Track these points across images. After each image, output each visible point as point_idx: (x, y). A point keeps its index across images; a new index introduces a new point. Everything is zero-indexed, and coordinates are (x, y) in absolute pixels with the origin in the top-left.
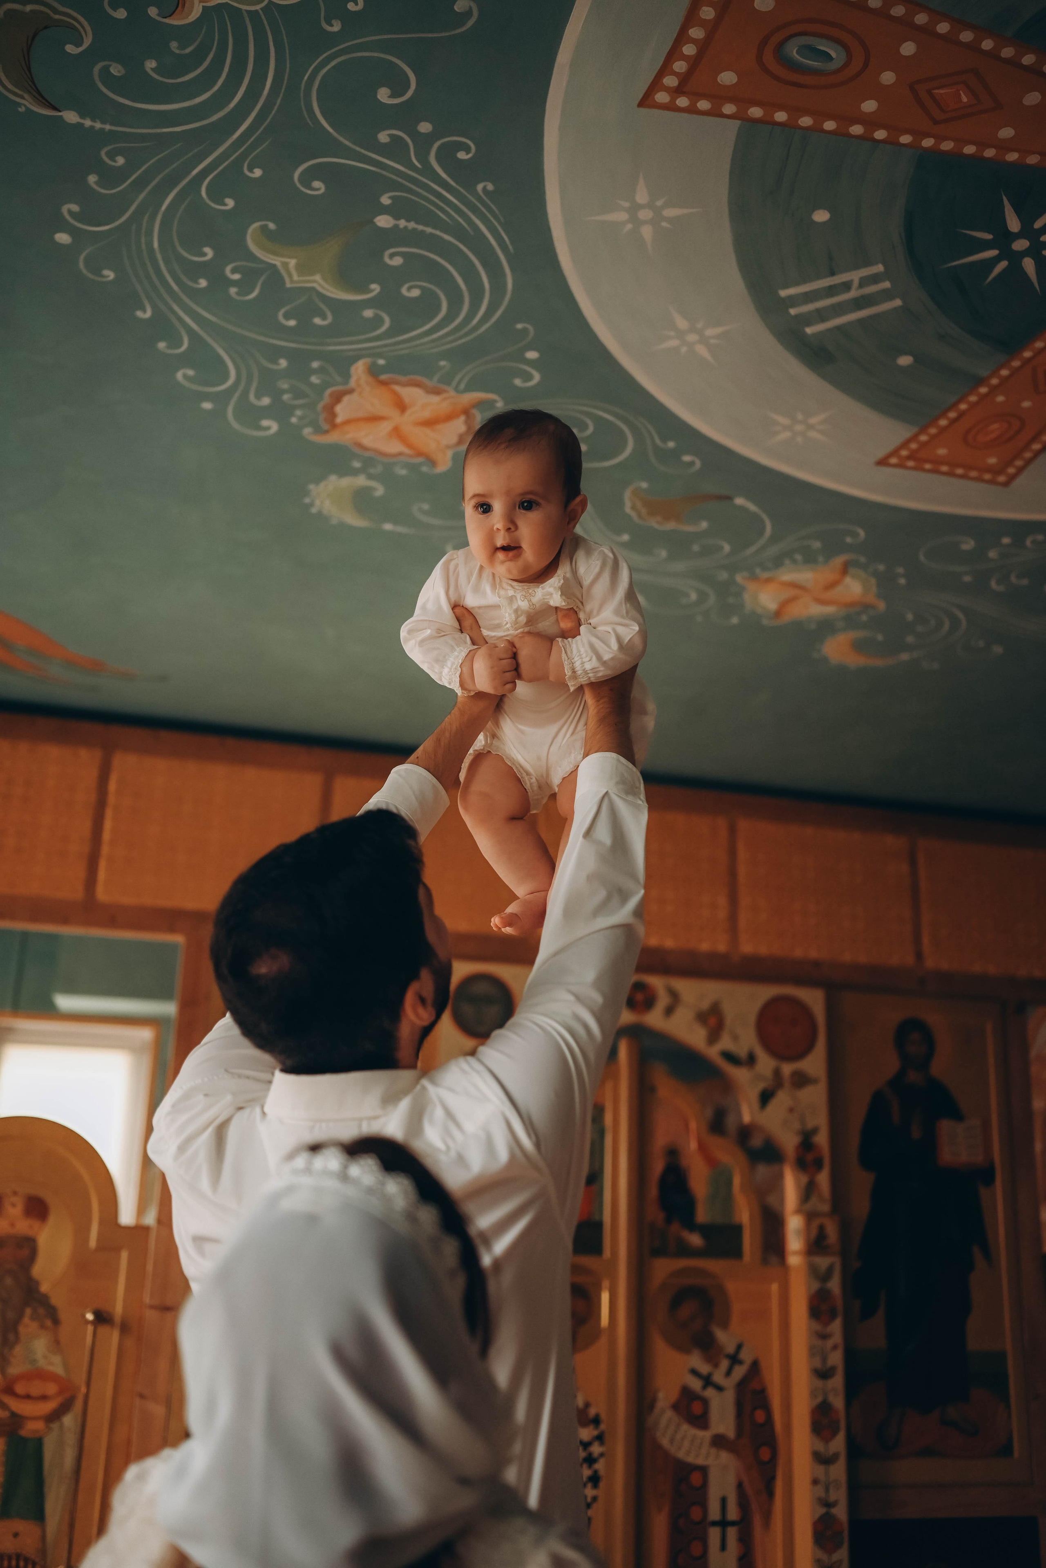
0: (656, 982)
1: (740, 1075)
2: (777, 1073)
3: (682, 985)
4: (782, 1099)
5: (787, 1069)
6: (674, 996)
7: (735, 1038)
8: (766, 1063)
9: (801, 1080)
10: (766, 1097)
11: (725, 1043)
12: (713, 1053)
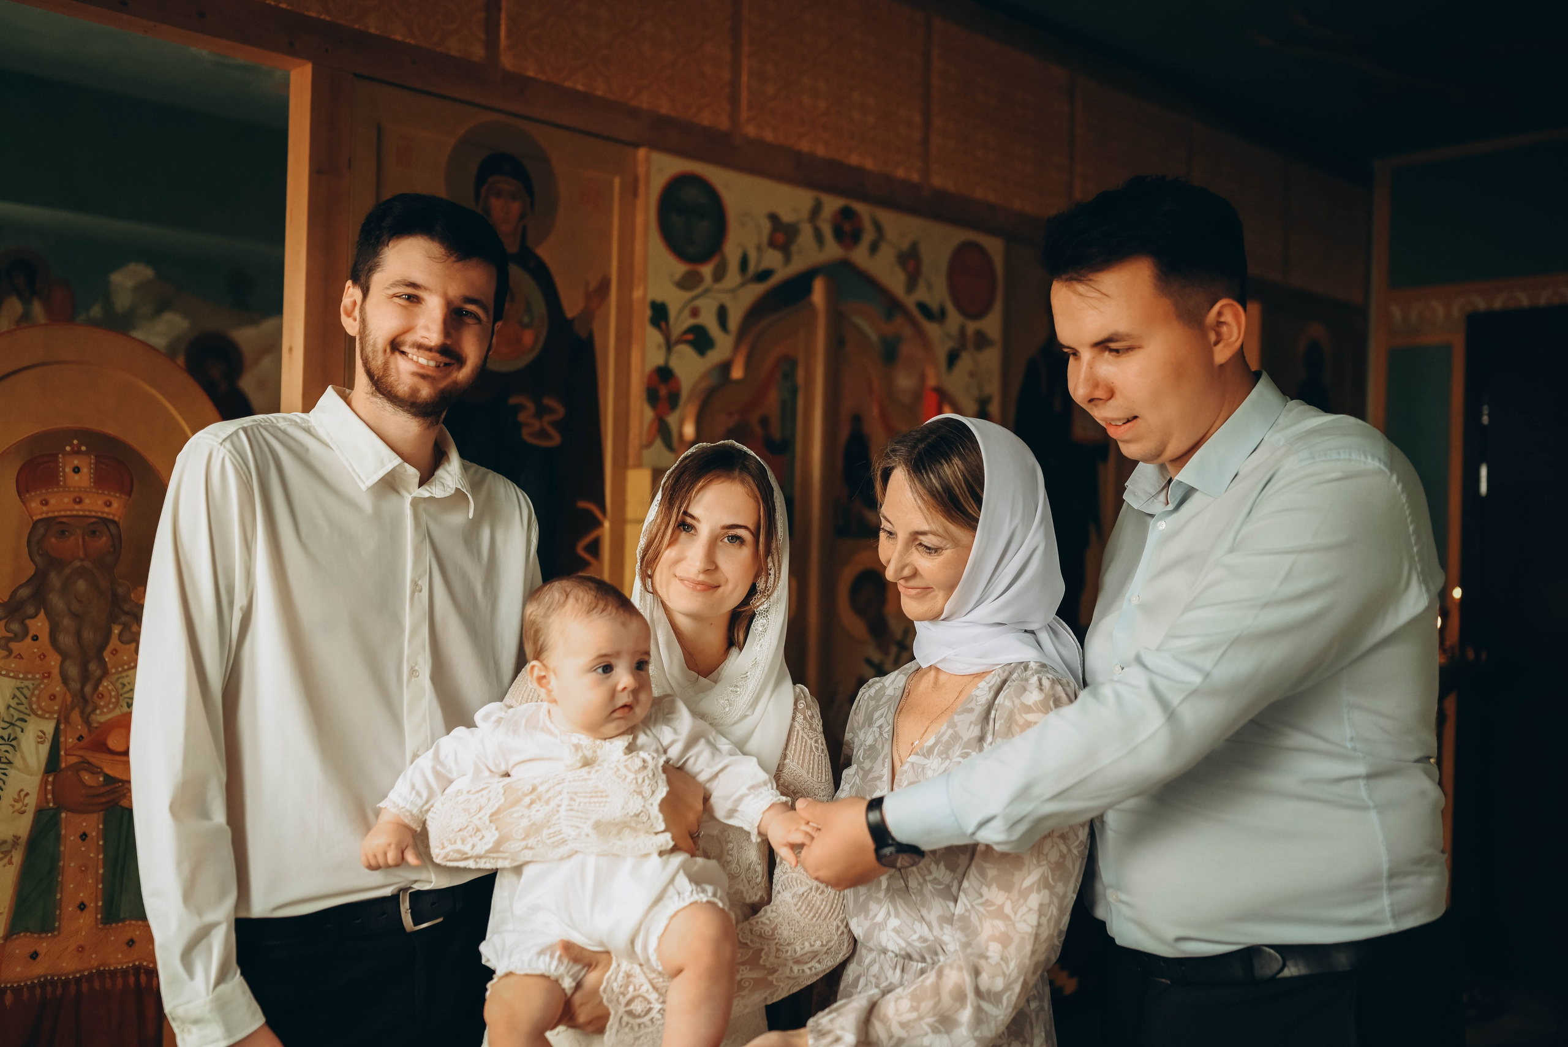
0: (861, 209)
1: (932, 329)
2: (962, 330)
3: (886, 217)
4: (966, 362)
5: (971, 326)
6: (878, 228)
7: (930, 287)
8: (954, 318)
9: (982, 341)
10: (953, 358)
11: (921, 294)
12: (910, 302)
